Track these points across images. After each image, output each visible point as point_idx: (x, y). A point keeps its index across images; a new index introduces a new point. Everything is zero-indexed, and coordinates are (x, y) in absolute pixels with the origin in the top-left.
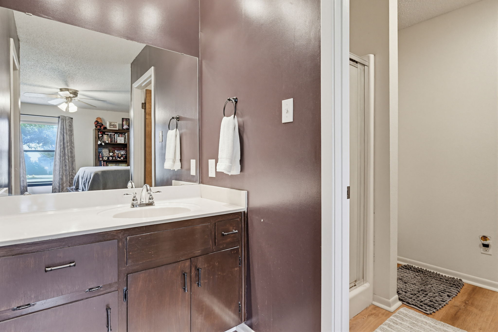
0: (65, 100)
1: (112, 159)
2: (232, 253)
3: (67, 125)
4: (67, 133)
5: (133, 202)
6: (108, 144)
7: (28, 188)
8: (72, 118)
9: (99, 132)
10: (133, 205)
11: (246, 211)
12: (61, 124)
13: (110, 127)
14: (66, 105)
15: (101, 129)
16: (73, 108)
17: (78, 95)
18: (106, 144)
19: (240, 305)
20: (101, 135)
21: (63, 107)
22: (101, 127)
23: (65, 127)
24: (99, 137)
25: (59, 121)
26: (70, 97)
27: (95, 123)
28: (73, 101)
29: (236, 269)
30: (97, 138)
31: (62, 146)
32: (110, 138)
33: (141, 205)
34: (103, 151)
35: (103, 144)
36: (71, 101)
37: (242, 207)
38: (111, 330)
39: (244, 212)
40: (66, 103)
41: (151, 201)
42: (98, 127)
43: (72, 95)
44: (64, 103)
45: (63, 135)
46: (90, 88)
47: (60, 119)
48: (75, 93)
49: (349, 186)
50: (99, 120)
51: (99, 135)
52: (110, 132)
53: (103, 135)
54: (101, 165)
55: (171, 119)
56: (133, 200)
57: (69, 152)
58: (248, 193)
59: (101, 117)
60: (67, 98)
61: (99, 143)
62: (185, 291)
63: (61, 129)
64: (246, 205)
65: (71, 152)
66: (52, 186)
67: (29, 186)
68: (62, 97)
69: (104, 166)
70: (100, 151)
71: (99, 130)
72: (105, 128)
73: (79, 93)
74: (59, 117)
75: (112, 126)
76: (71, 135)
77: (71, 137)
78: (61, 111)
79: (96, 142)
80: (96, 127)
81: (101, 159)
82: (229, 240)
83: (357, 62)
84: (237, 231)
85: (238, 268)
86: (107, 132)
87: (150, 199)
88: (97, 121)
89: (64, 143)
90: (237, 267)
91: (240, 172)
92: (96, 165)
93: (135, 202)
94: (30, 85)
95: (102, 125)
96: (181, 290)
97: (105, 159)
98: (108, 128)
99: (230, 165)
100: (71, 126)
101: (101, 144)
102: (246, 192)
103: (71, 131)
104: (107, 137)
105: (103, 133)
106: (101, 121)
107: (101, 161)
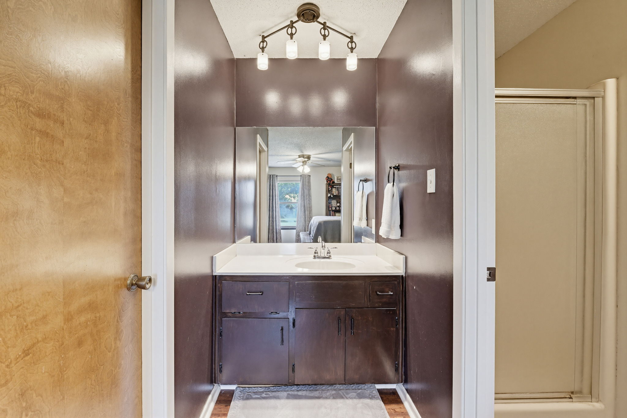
0: (302, 164)
1: (338, 209)
2: (388, 313)
3: (306, 182)
4: (306, 189)
5: (315, 254)
6: (336, 196)
7: (282, 231)
8: (310, 176)
9: (329, 186)
10: (315, 257)
11: (404, 275)
12: (302, 182)
13: (337, 181)
14: (303, 167)
15: (331, 183)
16: (307, 170)
17: (311, 158)
18: (334, 196)
19: (397, 365)
20: (331, 189)
21: (300, 169)
22: (330, 182)
23: (305, 183)
24: (329, 190)
25: (301, 179)
26: (305, 161)
27: (326, 179)
28: (307, 164)
29: (392, 329)
30: (328, 191)
31: (303, 199)
32: (338, 191)
33: (319, 258)
34: (332, 202)
35: (332, 196)
36: (306, 164)
37: (400, 272)
38: (283, 345)
39: (402, 276)
40: (303, 165)
41: (328, 255)
42: (329, 182)
43: (306, 160)
44: (301, 166)
45: (304, 190)
46: (318, 152)
47: (302, 177)
48: (309, 157)
49: (495, 267)
50: (329, 176)
51: (329, 188)
52: (337, 186)
53: (332, 189)
54: (330, 215)
55: (360, 182)
56: (315, 253)
57: (308, 204)
58: (406, 258)
59: (331, 173)
60: (303, 162)
61: (329, 195)
62: (339, 335)
63: (302, 185)
64: (403, 269)
65: (309, 203)
66: (295, 230)
67: (283, 229)
68: (300, 162)
69: (333, 216)
70: (330, 202)
71: (329, 185)
72: (334, 182)
73: (311, 156)
74: (301, 176)
75: (339, 180)
76: (309, 190)
77: (310, 192)
78: (300, 172)
79: (327, 195)
80: (327, 182)
81: (330, 209)
82: (384, 300)
83: (575, 98)
84: (392, 293)
85: (394, 329)
86: (335, 186)
87: (328, 253)
88: (327, 177)
89: (304, 196)
90: (393, 327)
91: (401, 236)
92: (327, 215)
93: (316, 255)
94: (280, 156)
95: (332, 179)
96: (336, 332)
97: (334, 209)
98: (336, 182)
99: (389, 230)
100: (309, 182)
101: (330, 196)
102: (404, 257)
103: (309, 186)
104: (335, 191)
105: (332, 187)
106: (331, 176)
107: (330, 211)
